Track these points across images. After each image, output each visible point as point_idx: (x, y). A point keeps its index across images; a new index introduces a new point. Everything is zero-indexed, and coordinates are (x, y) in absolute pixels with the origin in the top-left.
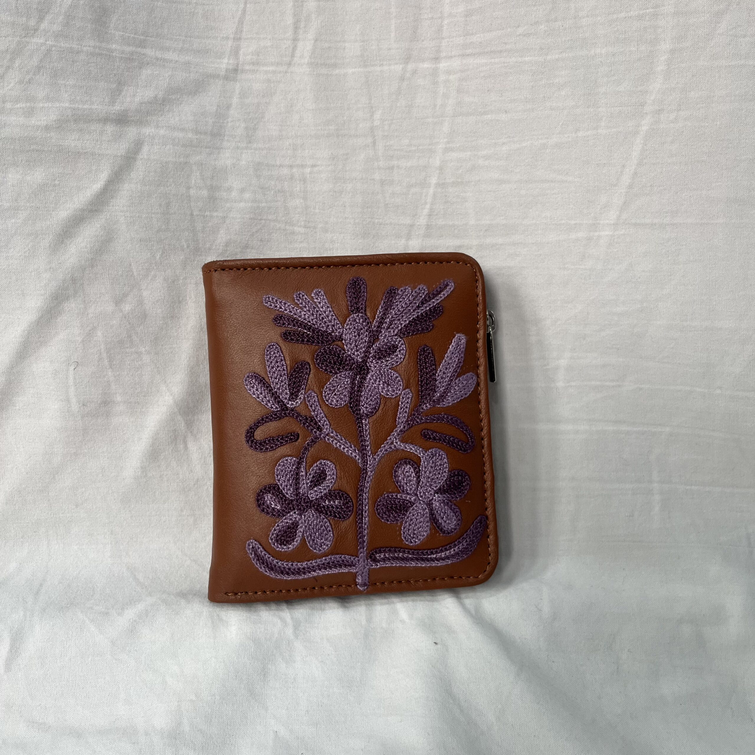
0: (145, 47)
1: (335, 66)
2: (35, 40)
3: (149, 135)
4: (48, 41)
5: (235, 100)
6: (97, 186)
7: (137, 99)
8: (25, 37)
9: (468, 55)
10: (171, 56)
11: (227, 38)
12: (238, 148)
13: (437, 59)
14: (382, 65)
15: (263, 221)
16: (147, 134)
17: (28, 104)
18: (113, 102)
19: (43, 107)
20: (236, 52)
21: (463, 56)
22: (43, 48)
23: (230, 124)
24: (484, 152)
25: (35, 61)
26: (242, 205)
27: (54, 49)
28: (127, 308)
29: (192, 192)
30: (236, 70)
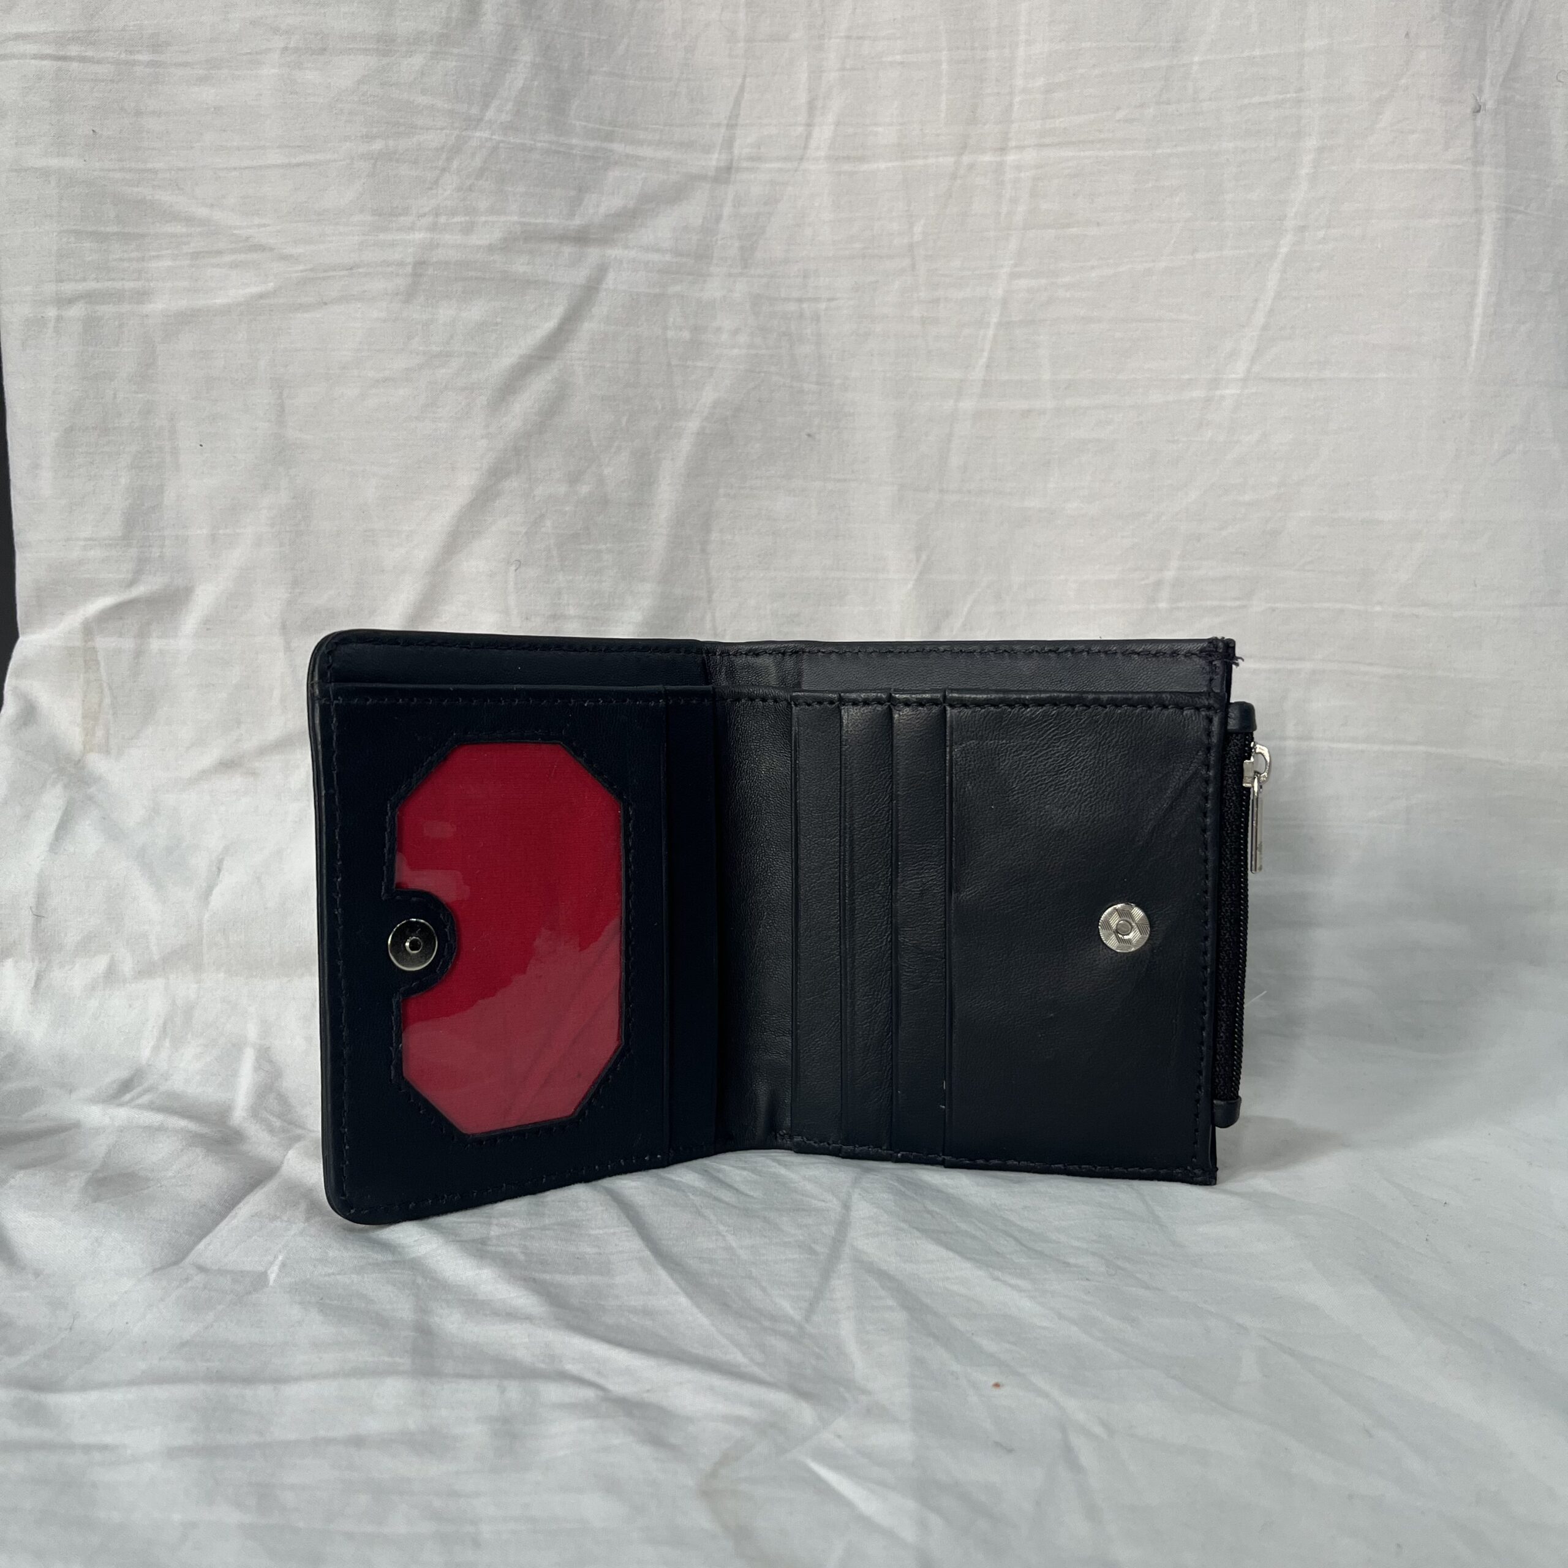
0: (612, 141)
1: (862, 159)
2: (478, 134)
3: (616, 257)
4: (495, 135)
5: (727, 210)
6: (550, 325)
7: (602, 210)
8: (466, 129)
9: (1048, 145)
10: (646, 152)
11: (719, 125)
12: (730, 275)
13: (1003, 150)
14: (925, 157)
15: (763, 374)
16: (614, 256)
17: (467, 218)
18: (572, 215)
19: (486, 222)
20: (729, 144)
21: (1040, 146)
22: (489, 144)
23: (719, 242)
24: (1067, 279)
25: (478, 162)
26: (736, 351)
27: (501, 145)
28: (584, 489)
29: (670, 334)
30: (729, 169)
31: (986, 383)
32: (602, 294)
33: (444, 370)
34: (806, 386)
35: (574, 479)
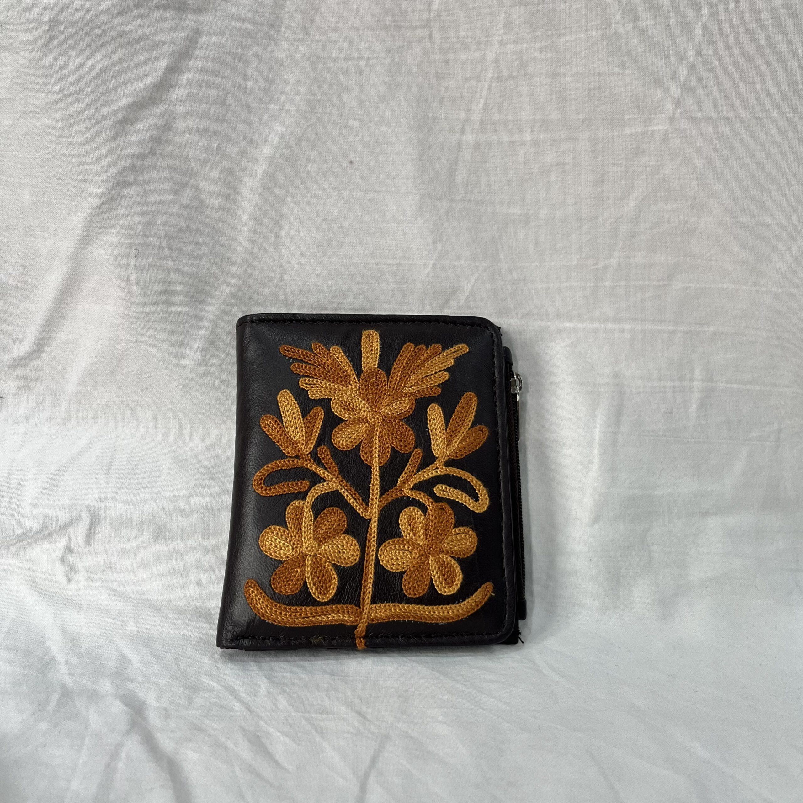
12: (295, 40)
15: (318, 115)
16: (205, 23)
23: (286, 15)
24: (541, 44)
26: (298, 97)
29: (249, 84)
31: (483, 122)
32: (197, 53)
33: (75, 105)
34: (352, 123)
35: (178, 190)
